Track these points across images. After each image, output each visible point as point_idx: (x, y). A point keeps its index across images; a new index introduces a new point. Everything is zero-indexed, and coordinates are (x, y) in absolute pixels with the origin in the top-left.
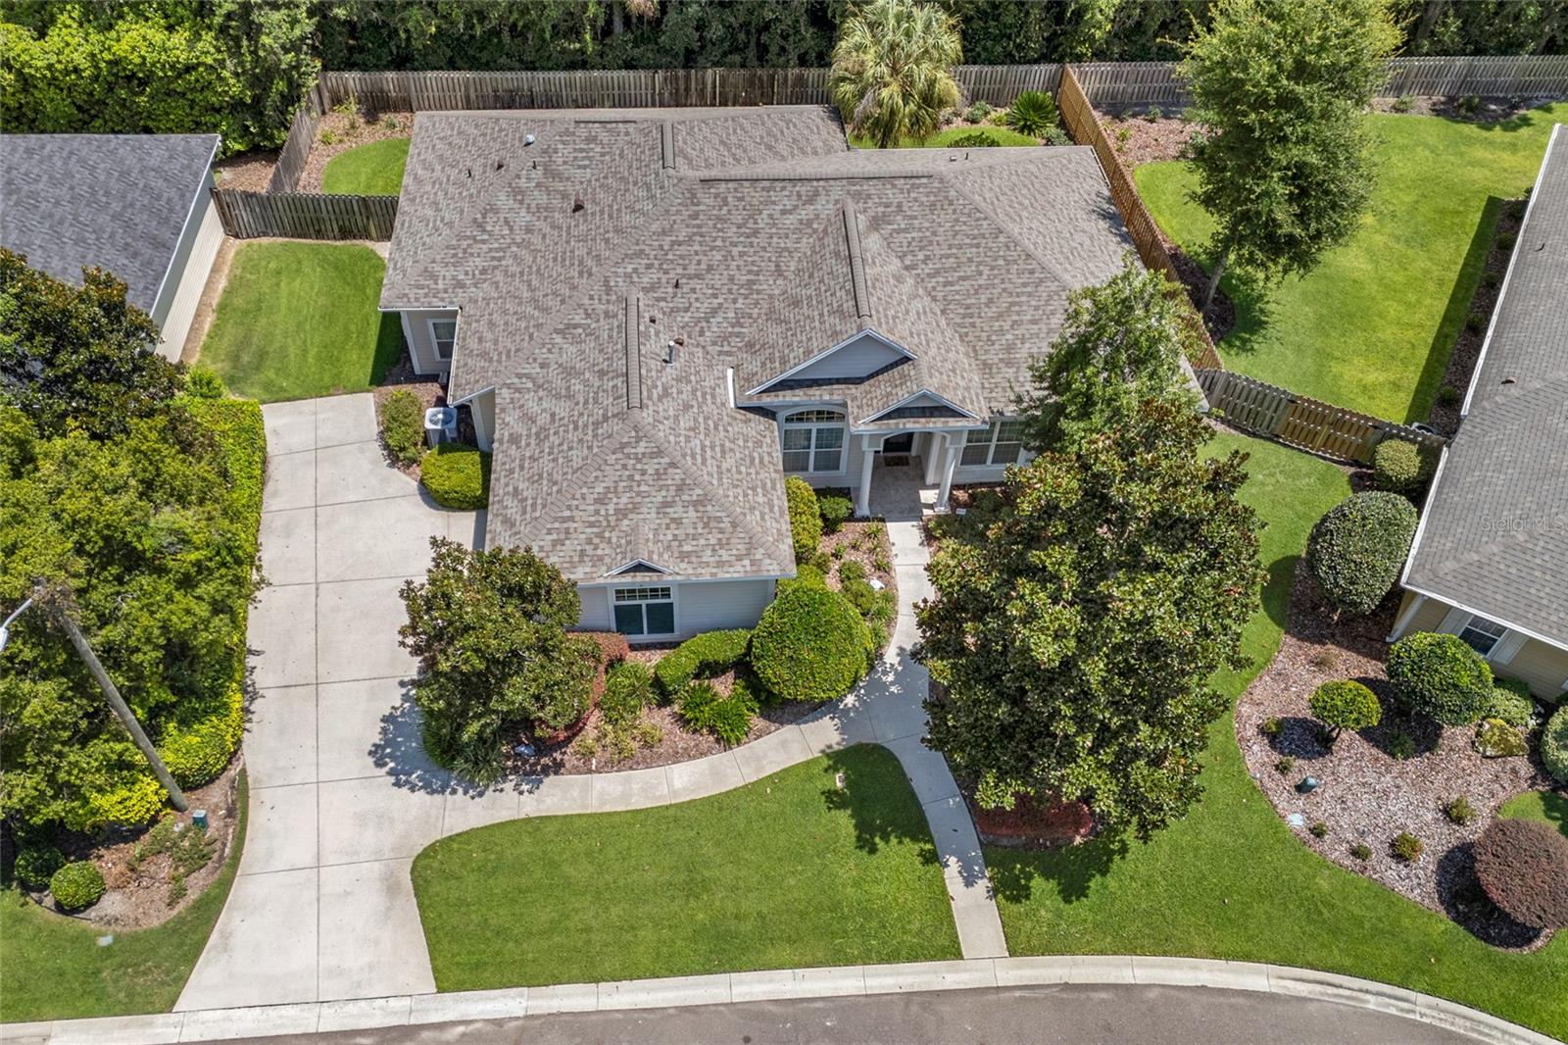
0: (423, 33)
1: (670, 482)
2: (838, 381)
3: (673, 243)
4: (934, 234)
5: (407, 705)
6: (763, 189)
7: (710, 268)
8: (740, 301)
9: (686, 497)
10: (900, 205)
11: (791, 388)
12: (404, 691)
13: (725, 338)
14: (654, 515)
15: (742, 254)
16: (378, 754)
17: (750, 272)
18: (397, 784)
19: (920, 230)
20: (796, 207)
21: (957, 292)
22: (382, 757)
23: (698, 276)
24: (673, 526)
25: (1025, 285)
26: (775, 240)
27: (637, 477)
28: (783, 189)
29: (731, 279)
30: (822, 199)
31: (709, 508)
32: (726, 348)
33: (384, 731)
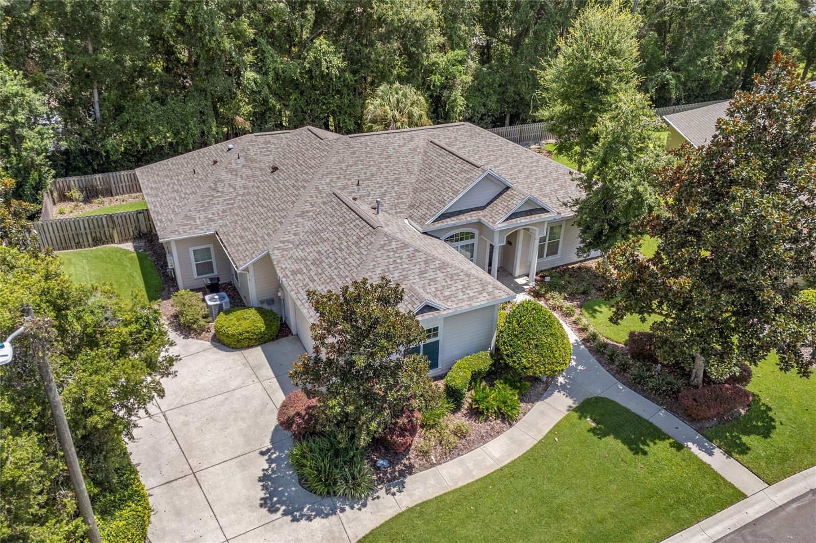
0: (117, 151)
1: (419, 260)
2: (472, 210)
3: (347, 166)
4: (478, 147)
5: (273, 465)
6: (384, 138)
7: (372, 175)
8: (396, 187)
9: (432, 267)
10: (455, 138)
11: (449, 217)
12: (266, 457)
13: (396, 206)
14: (418, 280)
15: (387, 167)
16: (269, 504)
17: (395, 174)
18: (295, 520)
19: (470, 146)
20: (405, 144)
21: (503, 170)
22: (273, 505)
23: (368, 179)
24: (432, 283)
25: (532, 163)
26: (401, 158)
27: (399, 261)
28: (394, 137)
29: (386, 178)
30: (416, 139)
31: (449, 269)
32: (398, 210)
33: (265, 487)
